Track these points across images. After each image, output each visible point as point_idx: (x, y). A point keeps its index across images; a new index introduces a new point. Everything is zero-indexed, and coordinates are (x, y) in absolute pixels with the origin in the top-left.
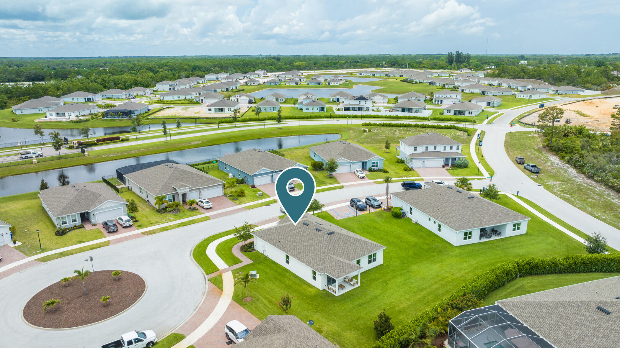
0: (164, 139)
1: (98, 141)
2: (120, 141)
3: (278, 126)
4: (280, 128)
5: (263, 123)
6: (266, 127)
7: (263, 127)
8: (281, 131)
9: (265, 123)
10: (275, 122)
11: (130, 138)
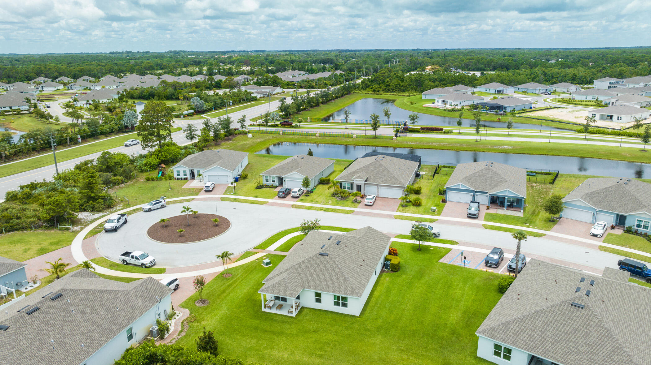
0: (474, 138)
1: (422, 129)
2: (442, 133)
3: (642, 147)
4: (645, 151)
5: (620, 140)
6: (623, 145)
7: (618, 145)
8: (644, 154)
9: (623, 140)
10: (639, 140)
11: (454, 131)
